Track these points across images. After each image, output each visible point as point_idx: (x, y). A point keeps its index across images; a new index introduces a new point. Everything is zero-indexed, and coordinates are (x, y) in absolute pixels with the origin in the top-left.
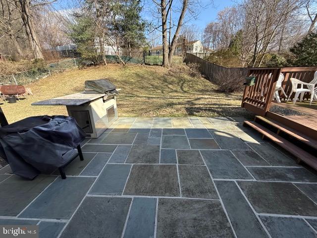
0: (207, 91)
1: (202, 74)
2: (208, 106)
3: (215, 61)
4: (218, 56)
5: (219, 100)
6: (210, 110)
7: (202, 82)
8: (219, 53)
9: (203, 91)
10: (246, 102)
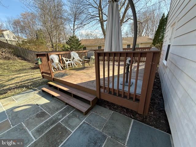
0: (25, 69)
1: (18, 56)
2: (20, 83)
3: (27, 47)
4: (29, 43)
5: (32, 75)
6: (21, 87)
7: (19, 63)
8: (30, 42)
9: (20, 71)
10: (43, 74)
